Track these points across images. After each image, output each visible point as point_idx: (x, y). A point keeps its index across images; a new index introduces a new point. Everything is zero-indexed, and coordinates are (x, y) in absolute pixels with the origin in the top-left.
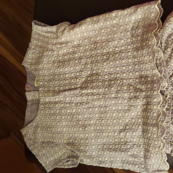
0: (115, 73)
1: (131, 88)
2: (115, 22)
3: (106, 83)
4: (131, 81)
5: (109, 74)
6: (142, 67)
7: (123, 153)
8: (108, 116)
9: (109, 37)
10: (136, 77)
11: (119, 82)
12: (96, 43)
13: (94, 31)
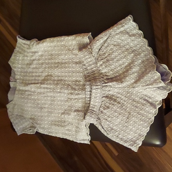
0: (61, 76)
1: (70, 87)
2: (63, 43)
3: (55, 82)
4: (70, 82)
5: (58, 76)
6: (77, 74)
7: (62, 128)
8: (55, 103)
9: (59, 53)
10: (73, 80)
11: (63, 82)
12: (52, 55)
13: (51, 47)
